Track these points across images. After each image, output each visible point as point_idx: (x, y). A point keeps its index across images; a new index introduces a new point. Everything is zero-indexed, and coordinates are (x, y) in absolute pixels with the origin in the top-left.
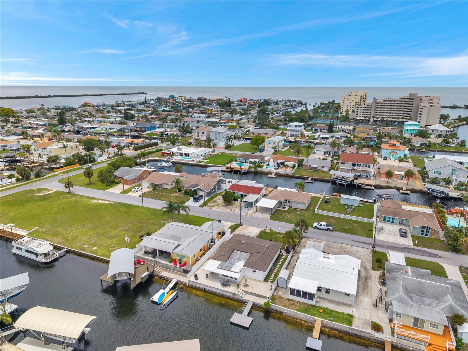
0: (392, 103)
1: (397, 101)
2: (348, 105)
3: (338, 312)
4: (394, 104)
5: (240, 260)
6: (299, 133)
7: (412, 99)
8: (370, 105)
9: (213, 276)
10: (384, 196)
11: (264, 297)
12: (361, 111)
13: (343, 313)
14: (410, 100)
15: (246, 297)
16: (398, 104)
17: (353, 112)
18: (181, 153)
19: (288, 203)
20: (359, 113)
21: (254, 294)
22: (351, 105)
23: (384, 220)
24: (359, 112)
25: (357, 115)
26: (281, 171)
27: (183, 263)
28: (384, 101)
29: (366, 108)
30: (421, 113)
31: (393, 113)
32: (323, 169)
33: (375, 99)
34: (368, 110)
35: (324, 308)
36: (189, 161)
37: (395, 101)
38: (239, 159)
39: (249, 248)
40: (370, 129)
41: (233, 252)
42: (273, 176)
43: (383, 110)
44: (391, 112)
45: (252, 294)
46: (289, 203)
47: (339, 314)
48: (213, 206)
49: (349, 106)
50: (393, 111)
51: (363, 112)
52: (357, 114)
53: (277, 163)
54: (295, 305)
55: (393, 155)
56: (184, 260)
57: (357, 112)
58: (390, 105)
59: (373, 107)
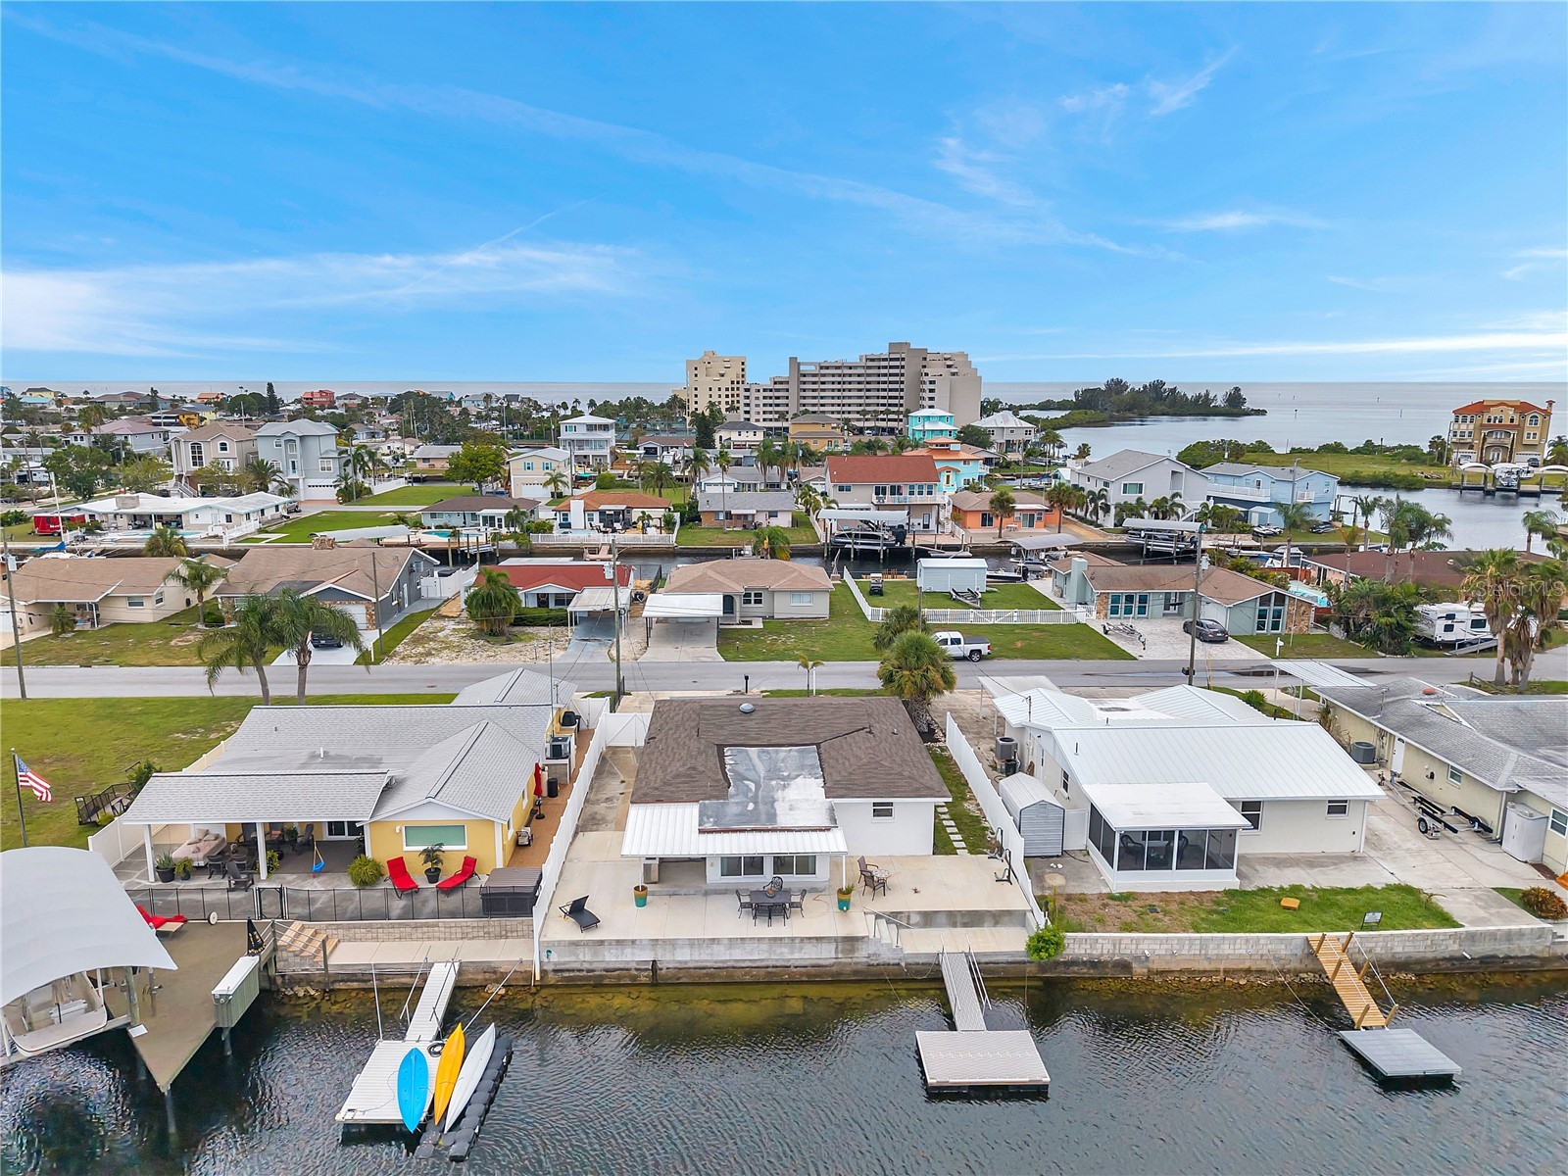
0: (844, 375)
1: (856, 367)
2: (710, 389)
4: (850, 375)
5: (790, 778)
6: (606, 451)
7: (897, 360)
8: (781, 383)
9: (672, 890)
11: (998, 918)
12: (757, 402)
13: (1369, 889)
14: (892, 363)
15: (919, 945)
16: (859, 375)
17: (732, 408)
19: (756, 602)
20: (753, 409)
21: (943, 919)
22: (720, 389)
23: (1114, 611)
24: (753, 405)
26: (628, 538)
27: (452, 867)
28: (821, 368)
29: (771, 390)
30: (931, 395)
31: (849, 405)
32: (773, 522)
33: (794, 362)
34: (778, 398)
37: (850, 368)
38: (433, 516)
40: (833, 428)
41: (721, 756)
42: (603, 555)
43: (822, 398)
44: (845, 401)
45: (929, 919)
46: (760, 602)
48: (429, 654)
49: (715, 393)
50: (850, 397)
51: (764, 405)
52: (747, 412)
53: (602, 513)
54: (1166, 913)
55: (948, 476)
56: (454, 853)
57: (748, 405)
58: (839, 379)
59: (793, 387)
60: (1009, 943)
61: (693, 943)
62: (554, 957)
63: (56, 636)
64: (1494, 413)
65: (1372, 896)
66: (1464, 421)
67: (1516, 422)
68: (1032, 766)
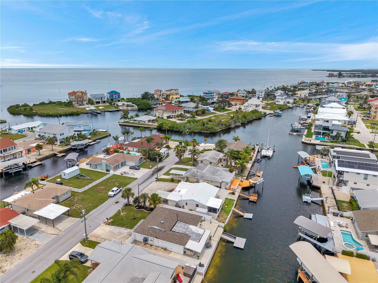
23: (115, 169)
64: (78, 94)
67: (82, 96)
68: (183, 206)
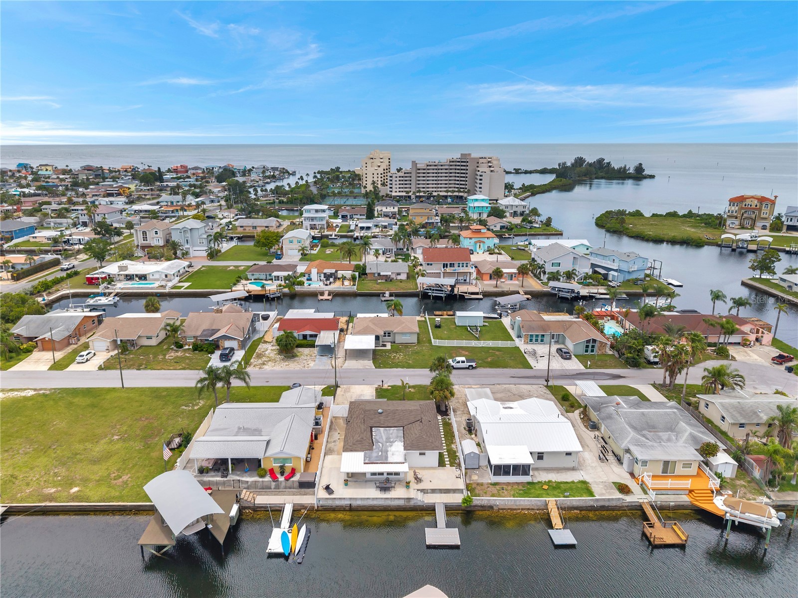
0: (439, 169)
1: (444, 165)
2: (373, 174)
3: (567, 483)
4: (442, 169)
5: (393, 442)
6: (324, 222)
7: (465, 162)
8: (408, 173)
9: (355, 480)
10: (509, 306)
11: (455, 491)
12: (396, 183)
13: (573, 482)
14: (462, 164)
15: (429, 499)
16: (446, 169)
17: (383, 184)
18: (127, 276)
19: (388, 336)
20: (394, 186)
21: (438, 491)
22: (377, 174)
23: (531, 340)
24: (394, 184)
25: (391, 190)
26: (336, 286)
27: (288, 472)
28: (427, 166)
29: (403, 177)
30: (480, 182)
31: (441, 184)
32: (399, 277)
33: (414, 163)
34: (406, 181)
35: (545, 482)
36: (152, 288)
37: (442, 166)
38: (253, 275)
39: (393, 419)
40: (430, 210)
41: (371, 431)
42: (326, 297)
43: (428, 180)
44: (439, 182)
45: (434, 491)
46: (390, 336)
47: (569, 485)
48: (264, 364)
49: (375, 176)
50: (441, 180)
51: (399, 184)
52: (391, 188)
53: (325, 274)
54: (506, 490)
55: (480, 245)
56: (289, 466)
57: (391, 184)
58: (436, 171)
59: (413, 175)
60: (457, 499)
61: (362, 499)
62: (321, 503)
63: (122, 353)
64: (748, 202)
65: (572, 485)
66: (733, 205)
67: (758, 207)
68: (477, 430)
